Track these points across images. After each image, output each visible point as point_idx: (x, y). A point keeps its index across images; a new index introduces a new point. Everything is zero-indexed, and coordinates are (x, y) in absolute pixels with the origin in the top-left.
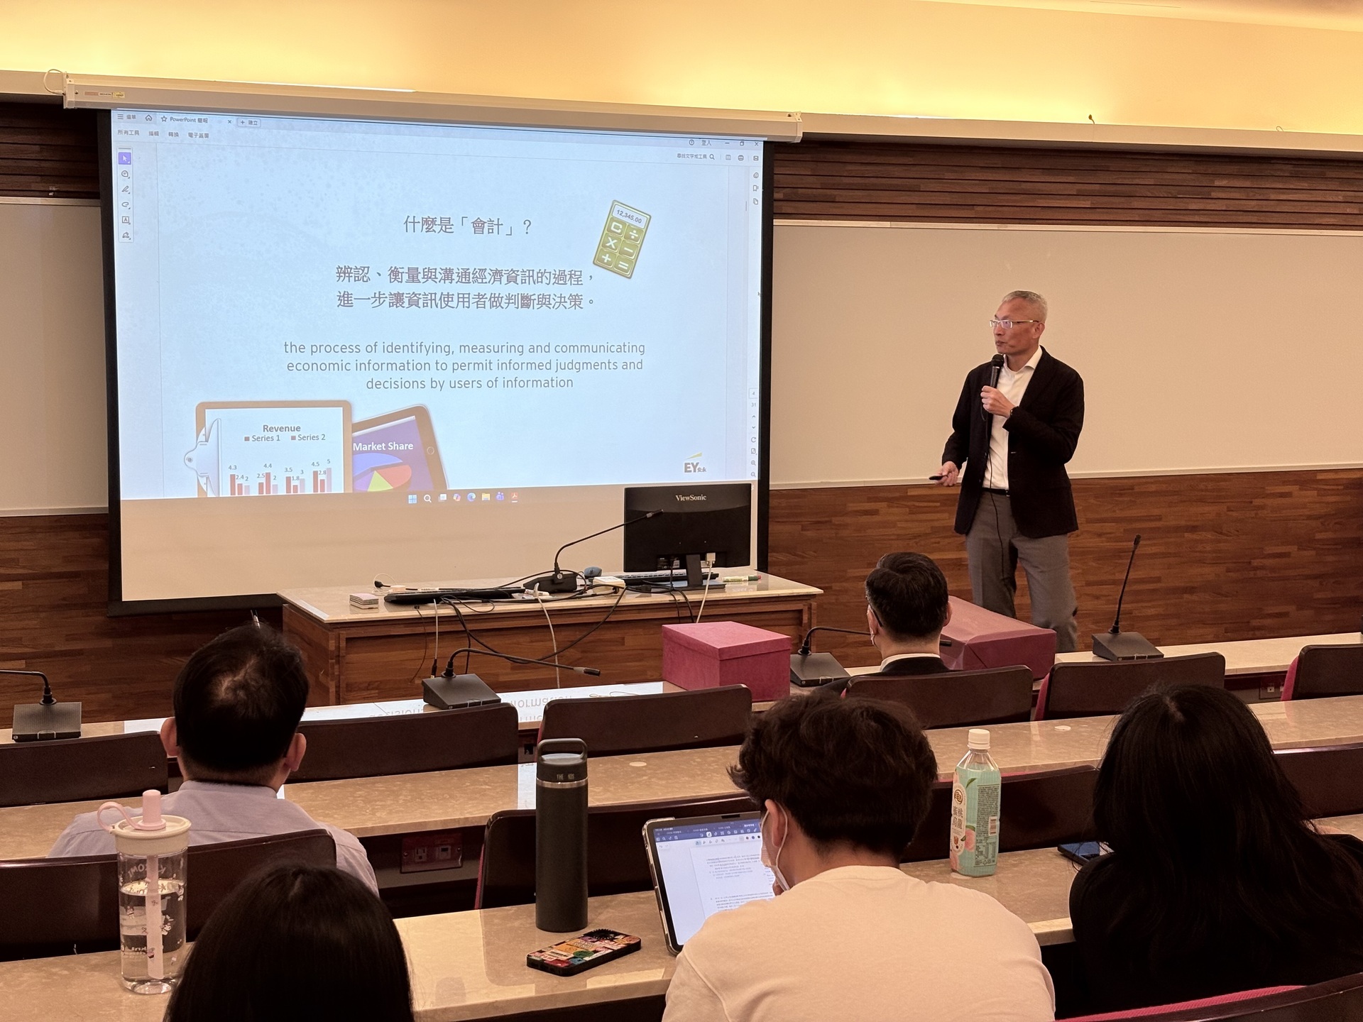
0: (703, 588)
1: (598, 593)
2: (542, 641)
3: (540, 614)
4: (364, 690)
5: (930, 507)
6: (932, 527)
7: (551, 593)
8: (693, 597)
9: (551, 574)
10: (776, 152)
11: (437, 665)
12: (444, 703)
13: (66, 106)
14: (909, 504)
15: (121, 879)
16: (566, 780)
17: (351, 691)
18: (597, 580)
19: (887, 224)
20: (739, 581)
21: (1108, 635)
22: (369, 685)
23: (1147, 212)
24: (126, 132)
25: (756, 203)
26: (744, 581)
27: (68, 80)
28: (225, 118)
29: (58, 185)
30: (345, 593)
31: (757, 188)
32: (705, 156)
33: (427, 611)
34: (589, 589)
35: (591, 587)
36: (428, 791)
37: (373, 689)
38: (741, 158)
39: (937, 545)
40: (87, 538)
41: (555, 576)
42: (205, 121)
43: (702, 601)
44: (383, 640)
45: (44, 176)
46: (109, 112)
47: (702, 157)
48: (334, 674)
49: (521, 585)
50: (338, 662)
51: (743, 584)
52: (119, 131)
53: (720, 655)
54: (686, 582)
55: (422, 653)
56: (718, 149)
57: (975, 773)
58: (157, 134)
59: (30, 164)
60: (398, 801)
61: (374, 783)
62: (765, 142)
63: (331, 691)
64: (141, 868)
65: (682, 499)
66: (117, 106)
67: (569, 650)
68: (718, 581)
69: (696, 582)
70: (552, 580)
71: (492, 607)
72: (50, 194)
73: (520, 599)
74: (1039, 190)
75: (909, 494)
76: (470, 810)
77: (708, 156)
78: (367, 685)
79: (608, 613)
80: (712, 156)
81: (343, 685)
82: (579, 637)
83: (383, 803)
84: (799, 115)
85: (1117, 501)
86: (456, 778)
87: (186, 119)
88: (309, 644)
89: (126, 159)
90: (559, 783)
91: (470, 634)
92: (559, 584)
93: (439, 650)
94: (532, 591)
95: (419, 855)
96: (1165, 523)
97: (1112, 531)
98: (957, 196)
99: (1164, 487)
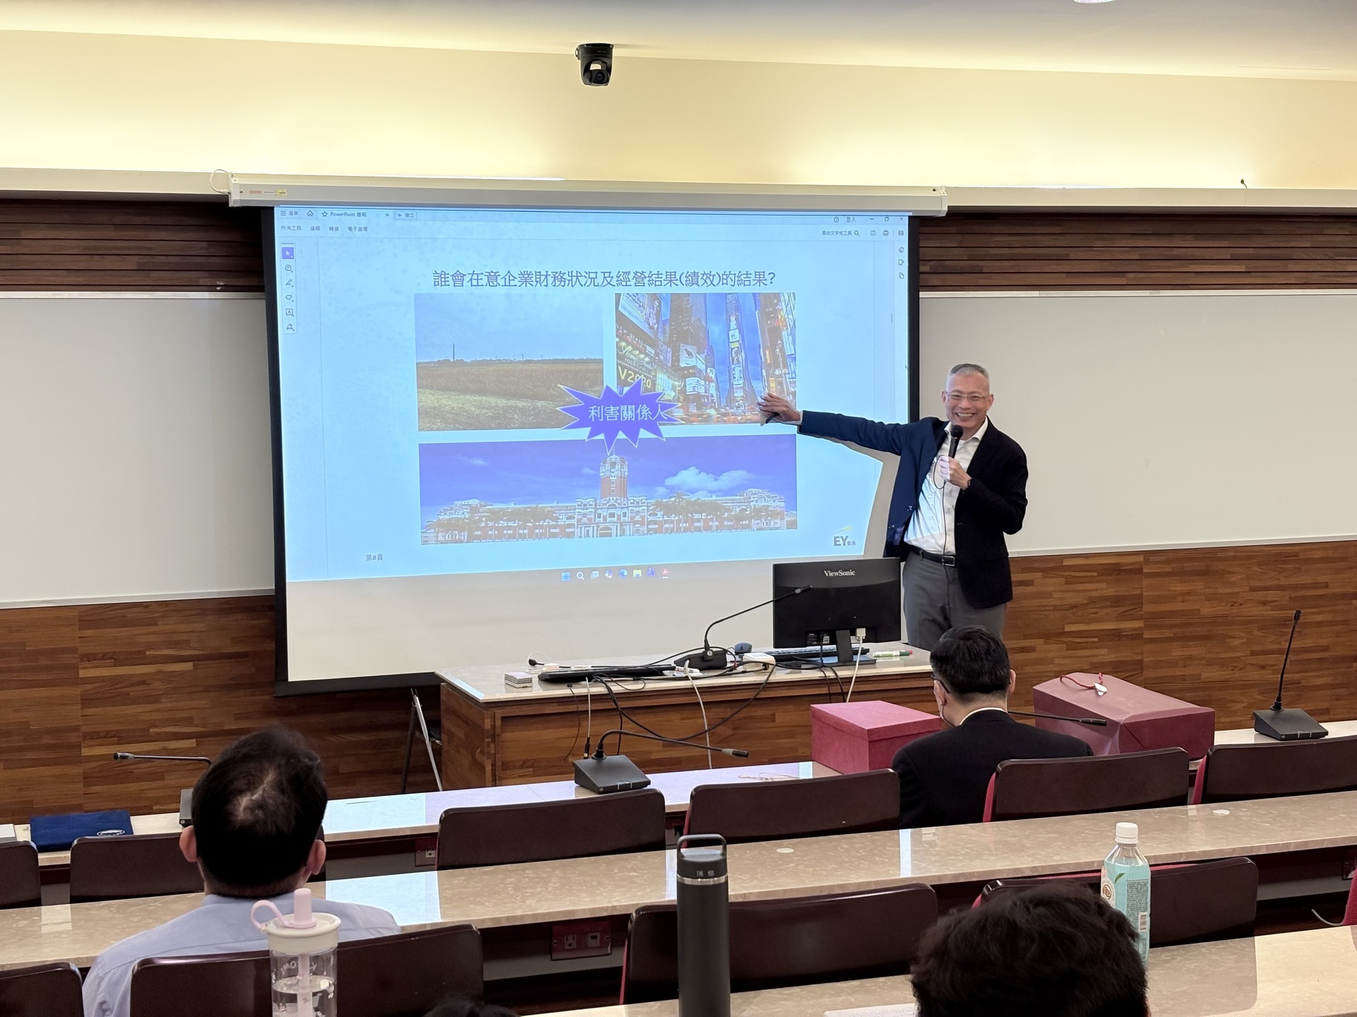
0: (852, 663)
1: (748, 670)
2: (694, 718)
3: (690, 691)
4: (519, 768)
5: (1086, 577)
6: (1090, 598)
7: (701, 670)
8: (843, 673)
9: (701, 651)
10: (921, 226)
11: (590, 743)
12: (594, 785)
13: (231, 205)
14: (1065, 574)
15: (274, 977)
16: (706, 876)
17: (506, 769)
18: (747, 656)
19: (1036, 293)
20: (891, 656)
21: (1270, 712)
22: (524, 763)
23: (1305, 274)
24: (289, 228)
25: (902, 276)
26: (895, 656)
27: (233, 179)
28: (383, 212)
29: (224, 280)
30: (501, 672)
31: (903, 262)
32: (850, 233)
33: (580, 690)
34: (739, 665)
35: (742, 663)
36: (577, 878)
37: (528, 767)
38: (886, 233)
39: (1093, 615)
40: (253, 619)
41: (705, 653)
42: (364, 215)
43: (852, 678)
44: (537, 719)
45: (213, 271)
46: (272, 208)
47: (847, 233)
48: (489, 752)
49: (671, 662)
50: (494, 741)
51: (894, 659)
52: (283, 227)
53: (869, 736)
54: (837, 658)
55: (575, 731)
56: (862, 225)
57: (1122, 867)
58: (318, 228)
59: (198, 260)
60: (547, 888)
61: (524, 870)
62: (909, 217)
63: (487, 769)
64: (293, 964)
65: (831, 574)
66: (280, 203)
67: (720, 727)
68: (870, 656)
69: (847, 658)
70: (703, 657)
71: (642, 685)
72: (218, 288)
73: (671, 676)
74: (1192, 256)
75: (1064, 564)
76: (618, 898)
77: (853, 233)
78: (521, 763)
79: (757, 690)
80: (856, 233)
81: (499, 764)
82: (729, 714)
83: (533, 890)
84: (944, 189)
85: (1280, 568)
86: (604, 865)
87: (345, 214)
88: (466, 723)
89: (289, 253)
90: (700, 880)
91: (622, 712)
92: (709, 661)
93: (591, 728)
94: (682, 668)
95: (569, 942)
96: (1332, 590)
97: (1277, 599)
98: (1107, 263)
99: (1330, 553)
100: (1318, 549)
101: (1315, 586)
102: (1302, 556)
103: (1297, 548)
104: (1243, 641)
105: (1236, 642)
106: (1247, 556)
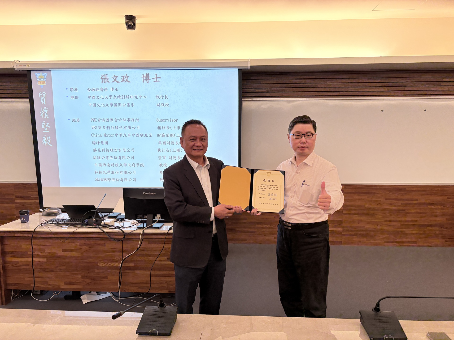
17: (6, 254)
65: (146, 194)
96: (420, 202)
97: (396, 203)
98: (332, 88)
99: (419, 189)
100: (414, 187)
101: (412, 200)
102: (407, 189)
103: (405, 186)
104: (382, 216)
105: (380, 217)
106: (385, 188)
